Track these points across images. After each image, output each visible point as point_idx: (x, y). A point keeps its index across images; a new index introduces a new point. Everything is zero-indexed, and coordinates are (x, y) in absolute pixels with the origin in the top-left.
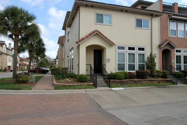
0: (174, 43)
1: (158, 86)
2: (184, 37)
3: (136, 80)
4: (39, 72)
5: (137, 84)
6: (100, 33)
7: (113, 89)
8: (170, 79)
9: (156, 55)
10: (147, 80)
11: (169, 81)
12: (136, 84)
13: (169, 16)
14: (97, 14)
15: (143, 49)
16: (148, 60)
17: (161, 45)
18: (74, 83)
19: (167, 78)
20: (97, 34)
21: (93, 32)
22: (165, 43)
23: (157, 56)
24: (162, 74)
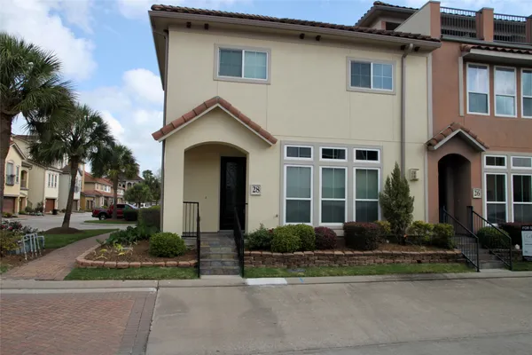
0: (480, 135)
1: (407, 275)
2: (516, 116)
3: (337, 253)
4: (118, 218)
5: (340, 265)
6: (228, 107)
7: (251, 281)
8: (457, 251)
9: (417, 172)
10: (377, 254)
11: (455, 258)
12: (337, 266)
13: (462, 50)
14: (222, 51)
15: (372, 155)
16: (388, 191)
17: (434, 142)
18: (134, 261)
19: (449, 249)
20: (218, 109)
21: (206, 105)
22: (445, 137)
23: (419, 175)
24: (432, 234)
